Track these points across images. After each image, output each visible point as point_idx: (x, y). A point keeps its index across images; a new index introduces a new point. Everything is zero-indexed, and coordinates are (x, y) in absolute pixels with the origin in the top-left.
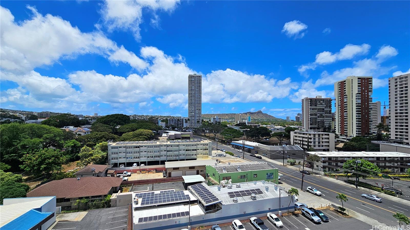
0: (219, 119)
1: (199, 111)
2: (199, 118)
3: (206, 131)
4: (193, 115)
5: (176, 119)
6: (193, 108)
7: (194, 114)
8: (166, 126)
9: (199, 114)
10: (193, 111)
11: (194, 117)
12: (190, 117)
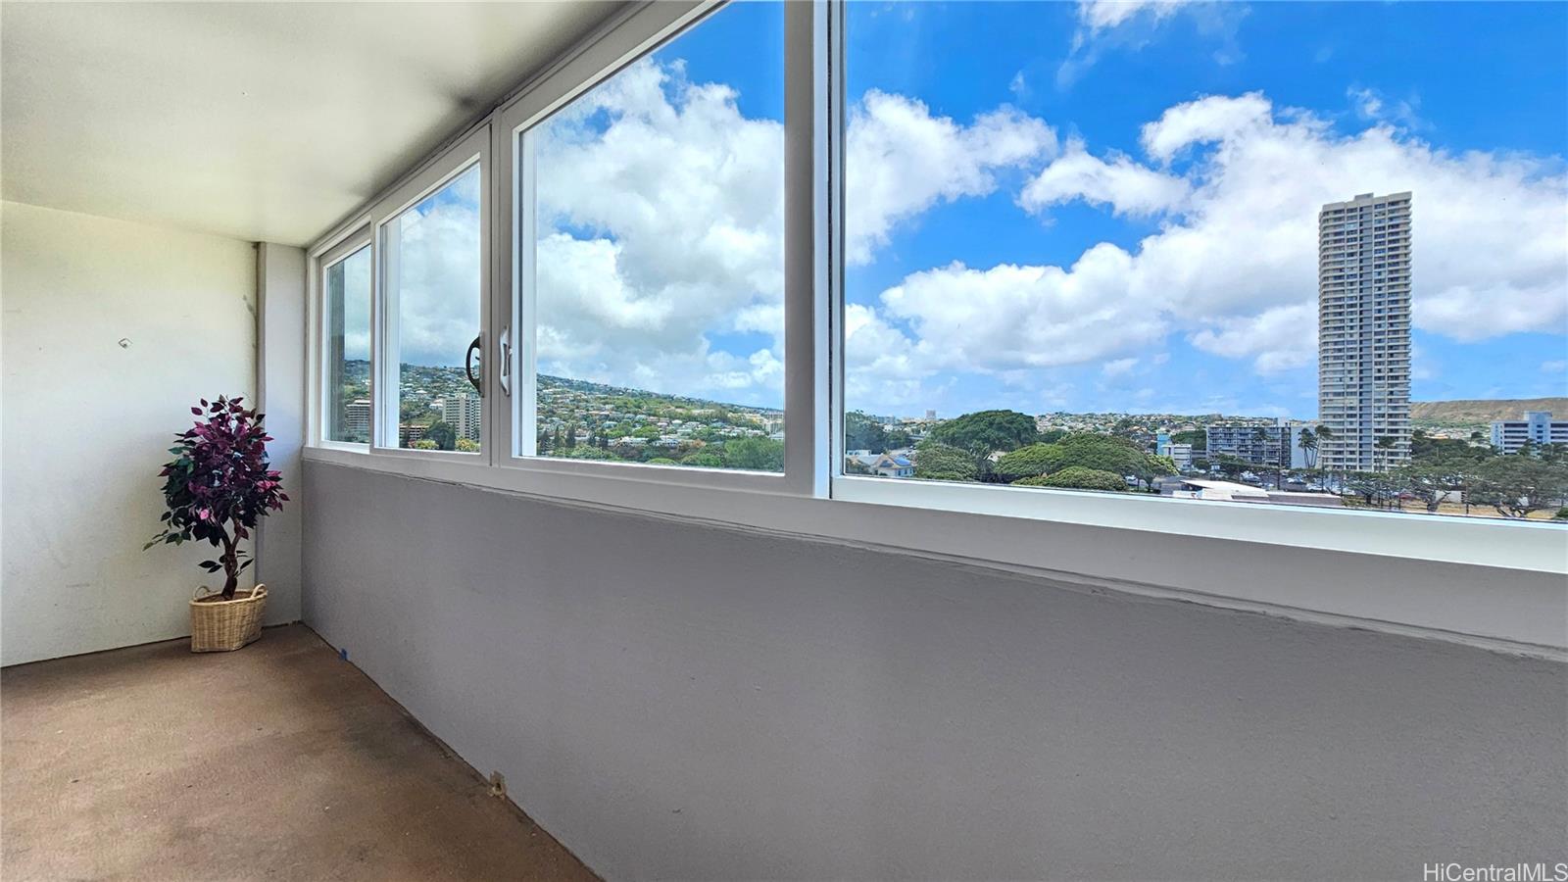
0: (1554, 426)
1: (1392, 385)
2: (1393, 423)
4: (1351, 408)
5: (1249, 431)
6: (1350, 372)
7: (1356, 403)
8: (1193, 461)
9: (1391, 400)
10: (1348, 386)
11: (1355, 416)
12: (1334, 416)
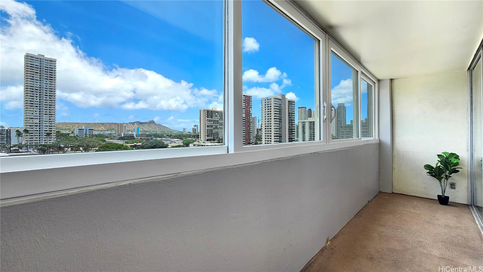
0: (89, 130)
3: (66, 149)
6: (36, 111)
7: (38, 122)
9: (50, 121)
10: (35, 116)
11: (38, 126)
12: (30, 126)
